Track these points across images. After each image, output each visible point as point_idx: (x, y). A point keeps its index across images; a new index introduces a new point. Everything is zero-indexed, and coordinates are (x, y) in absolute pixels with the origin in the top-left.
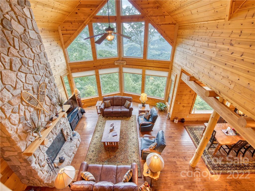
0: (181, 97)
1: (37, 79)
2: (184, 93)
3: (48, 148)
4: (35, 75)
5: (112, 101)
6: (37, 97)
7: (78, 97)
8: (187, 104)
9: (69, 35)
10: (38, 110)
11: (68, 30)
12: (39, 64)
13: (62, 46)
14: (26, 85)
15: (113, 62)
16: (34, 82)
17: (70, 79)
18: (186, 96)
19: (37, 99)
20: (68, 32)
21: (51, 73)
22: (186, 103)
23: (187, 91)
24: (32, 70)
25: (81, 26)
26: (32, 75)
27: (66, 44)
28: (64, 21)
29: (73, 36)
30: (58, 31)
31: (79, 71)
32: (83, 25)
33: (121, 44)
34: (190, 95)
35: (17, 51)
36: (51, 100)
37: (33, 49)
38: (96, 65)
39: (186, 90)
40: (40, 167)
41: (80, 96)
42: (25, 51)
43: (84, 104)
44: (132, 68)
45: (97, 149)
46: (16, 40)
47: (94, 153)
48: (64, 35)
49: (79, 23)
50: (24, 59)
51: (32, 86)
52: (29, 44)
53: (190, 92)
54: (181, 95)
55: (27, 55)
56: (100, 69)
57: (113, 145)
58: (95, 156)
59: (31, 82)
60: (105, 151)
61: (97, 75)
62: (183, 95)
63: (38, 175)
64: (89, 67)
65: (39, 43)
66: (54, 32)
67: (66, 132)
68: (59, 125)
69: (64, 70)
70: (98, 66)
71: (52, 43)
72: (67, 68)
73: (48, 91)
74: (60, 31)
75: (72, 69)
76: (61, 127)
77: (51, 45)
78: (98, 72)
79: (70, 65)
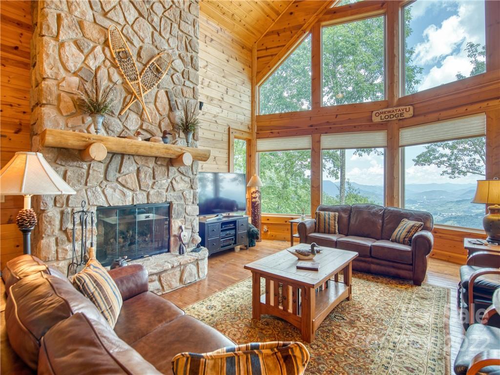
1: (157, 42)
3: (110, 206)
4: (156, 34)
5: (345, 216)
6: (141, 69)
7: (255, 198)
9: (270, 58)
10: (129, 92)
11: (269, 48)
12: (175, 25)
13: (251, 79)
14: (130, 30)
15: (369, 114)
16: (148, 40)
17: (250, 153)
19: (138, 73)
20: (269, 52)
21: (194, 60)
24: (156, 20)
25: (296, 36)
26: (151, 28)
27: (260, 75)
28: (267, 31)
29: (275, 58)
30: (251, 51)
31: (273, 135)
32: (300, 32)
33: (396, 59)
36: (171, 109)
38: (315, 123)
40: (61, 229)
41: (260, 197)
43: (268, 231)
44: (438, 120)
45: (227, 308)
47: (211, 312)
48: (260, 59)
49: (293, 32)
51: (141, 44)
56: (326, 133)
57: (290, 310)
58: (207, 319)
59: (141, 34)
60: (248, 324)
61: (316, 151)
63: (42, 241)
64: (297, 127)
66: (243, 48)
67: (177, 226)
68: (165, 182)
69: (242, 124)
70: (320, 125)
71: (231, 60)
72: (250, 123)
73: (173, 86)
74: (255, 51)
75: (260, 129)
76: (171, 196)
77: (228, 61)
78: (319, 142)
79: (257, 121)
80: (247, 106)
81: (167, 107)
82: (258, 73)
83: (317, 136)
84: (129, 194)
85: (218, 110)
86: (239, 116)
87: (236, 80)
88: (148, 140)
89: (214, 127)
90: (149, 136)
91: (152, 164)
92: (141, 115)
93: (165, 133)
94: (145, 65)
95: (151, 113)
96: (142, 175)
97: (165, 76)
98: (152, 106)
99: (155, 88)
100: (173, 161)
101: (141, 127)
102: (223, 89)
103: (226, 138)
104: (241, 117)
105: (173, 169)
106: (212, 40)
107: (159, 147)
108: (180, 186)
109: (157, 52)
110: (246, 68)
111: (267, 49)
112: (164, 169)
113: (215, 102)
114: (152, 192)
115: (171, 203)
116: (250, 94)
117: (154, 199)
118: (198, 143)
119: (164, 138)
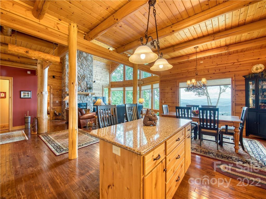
0: (164, 95)
2: (166, 91)
4: (84, 71)
8: (172, 103)
12: (88, 68)
14: (79, 72)
16: (82, 73)
17: (109, 91)
18: (169, 94)
19: (80, 79)
22: (170, 103)
23: (168, 89)
24: (84, 68)
26: (83, 70)
29: (115, 67)
31: (115, 87)
34: (172, 92)
35: (81, 60)
37: (87, 62)
38: (124, 84)
39: (167, 87)
42: (84, 61)
44: (146, 85)
46: (82, 57)
48: (111, 68)
50: (82, 64)
52: (86, 60)
53: (172, 89)
54: (164, 93)
55: (84, 63)
56: (126, 87)
59: (81, 72)
61: (124, 91)
62: (165, 93)
64: (120, 85)
65: (91, 62)
67: (88, 108)
68: (86, 99)
69: (107, 84)
70: (125, 85)
71: (103, 69)
72: (109, 84)
73: (87, 80)
74: (110, 65)
75: (112, 85)
76: (87, 102)
77: (102, 69)
78: (125, 89)
79: (111, 83)
80: (108, 79)
81: (86, 85)
82: (111, 71)
83: (124, 87)
84: (79, 101)
85: (100, 82)
86: (106, 83)
87: (105, 74)
88: (82, 91)
89: (98, 86)
90: (83, 90)
91: (83, 96)
92: (81, 87)
93: (85, 90)
94: (82, 77)
95: (83, 86)
96: (81, 98)
97: (86, 79)
98: (83, 85)
99: (84, 81)
100: (87, 95)
101: (81, 89)
102: (101, 77)
103: (102, 88)
104: (107, 83)
105: (87, 97)
106: (98, 65)
107: (84, 93)
108: (89, 100)
109: (84, 74)
110: (108, 70)
111: (113, 65)
112: (86, 96)
113: (99, 80)
114: (83, 101)
115: (87, 103)
116: (109, 76)
117: (83, 102)
118: (93, 91)
119: (85, 91)
